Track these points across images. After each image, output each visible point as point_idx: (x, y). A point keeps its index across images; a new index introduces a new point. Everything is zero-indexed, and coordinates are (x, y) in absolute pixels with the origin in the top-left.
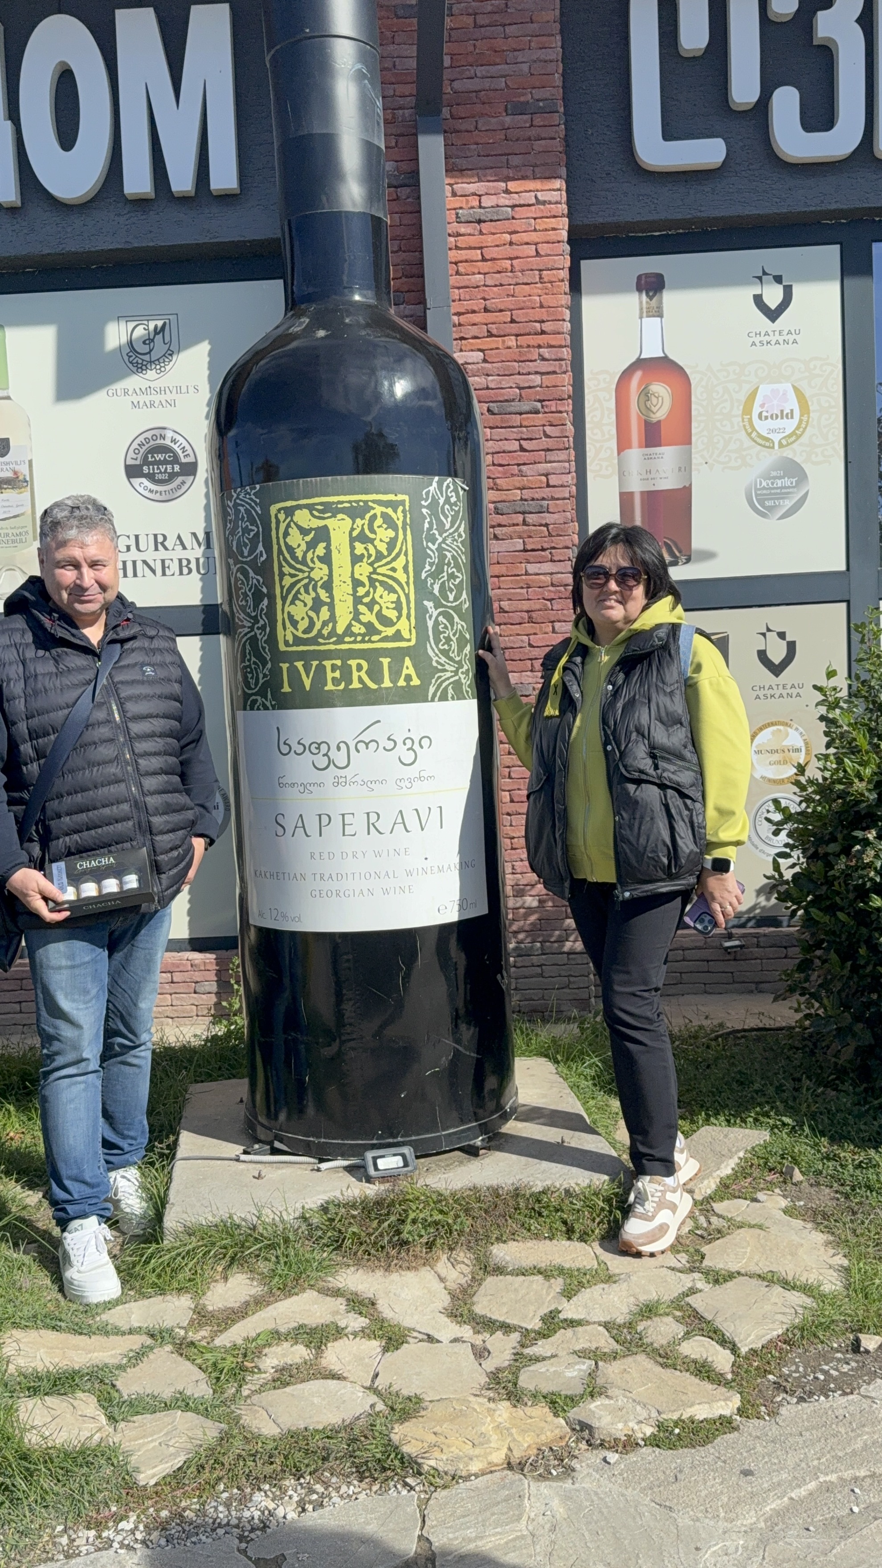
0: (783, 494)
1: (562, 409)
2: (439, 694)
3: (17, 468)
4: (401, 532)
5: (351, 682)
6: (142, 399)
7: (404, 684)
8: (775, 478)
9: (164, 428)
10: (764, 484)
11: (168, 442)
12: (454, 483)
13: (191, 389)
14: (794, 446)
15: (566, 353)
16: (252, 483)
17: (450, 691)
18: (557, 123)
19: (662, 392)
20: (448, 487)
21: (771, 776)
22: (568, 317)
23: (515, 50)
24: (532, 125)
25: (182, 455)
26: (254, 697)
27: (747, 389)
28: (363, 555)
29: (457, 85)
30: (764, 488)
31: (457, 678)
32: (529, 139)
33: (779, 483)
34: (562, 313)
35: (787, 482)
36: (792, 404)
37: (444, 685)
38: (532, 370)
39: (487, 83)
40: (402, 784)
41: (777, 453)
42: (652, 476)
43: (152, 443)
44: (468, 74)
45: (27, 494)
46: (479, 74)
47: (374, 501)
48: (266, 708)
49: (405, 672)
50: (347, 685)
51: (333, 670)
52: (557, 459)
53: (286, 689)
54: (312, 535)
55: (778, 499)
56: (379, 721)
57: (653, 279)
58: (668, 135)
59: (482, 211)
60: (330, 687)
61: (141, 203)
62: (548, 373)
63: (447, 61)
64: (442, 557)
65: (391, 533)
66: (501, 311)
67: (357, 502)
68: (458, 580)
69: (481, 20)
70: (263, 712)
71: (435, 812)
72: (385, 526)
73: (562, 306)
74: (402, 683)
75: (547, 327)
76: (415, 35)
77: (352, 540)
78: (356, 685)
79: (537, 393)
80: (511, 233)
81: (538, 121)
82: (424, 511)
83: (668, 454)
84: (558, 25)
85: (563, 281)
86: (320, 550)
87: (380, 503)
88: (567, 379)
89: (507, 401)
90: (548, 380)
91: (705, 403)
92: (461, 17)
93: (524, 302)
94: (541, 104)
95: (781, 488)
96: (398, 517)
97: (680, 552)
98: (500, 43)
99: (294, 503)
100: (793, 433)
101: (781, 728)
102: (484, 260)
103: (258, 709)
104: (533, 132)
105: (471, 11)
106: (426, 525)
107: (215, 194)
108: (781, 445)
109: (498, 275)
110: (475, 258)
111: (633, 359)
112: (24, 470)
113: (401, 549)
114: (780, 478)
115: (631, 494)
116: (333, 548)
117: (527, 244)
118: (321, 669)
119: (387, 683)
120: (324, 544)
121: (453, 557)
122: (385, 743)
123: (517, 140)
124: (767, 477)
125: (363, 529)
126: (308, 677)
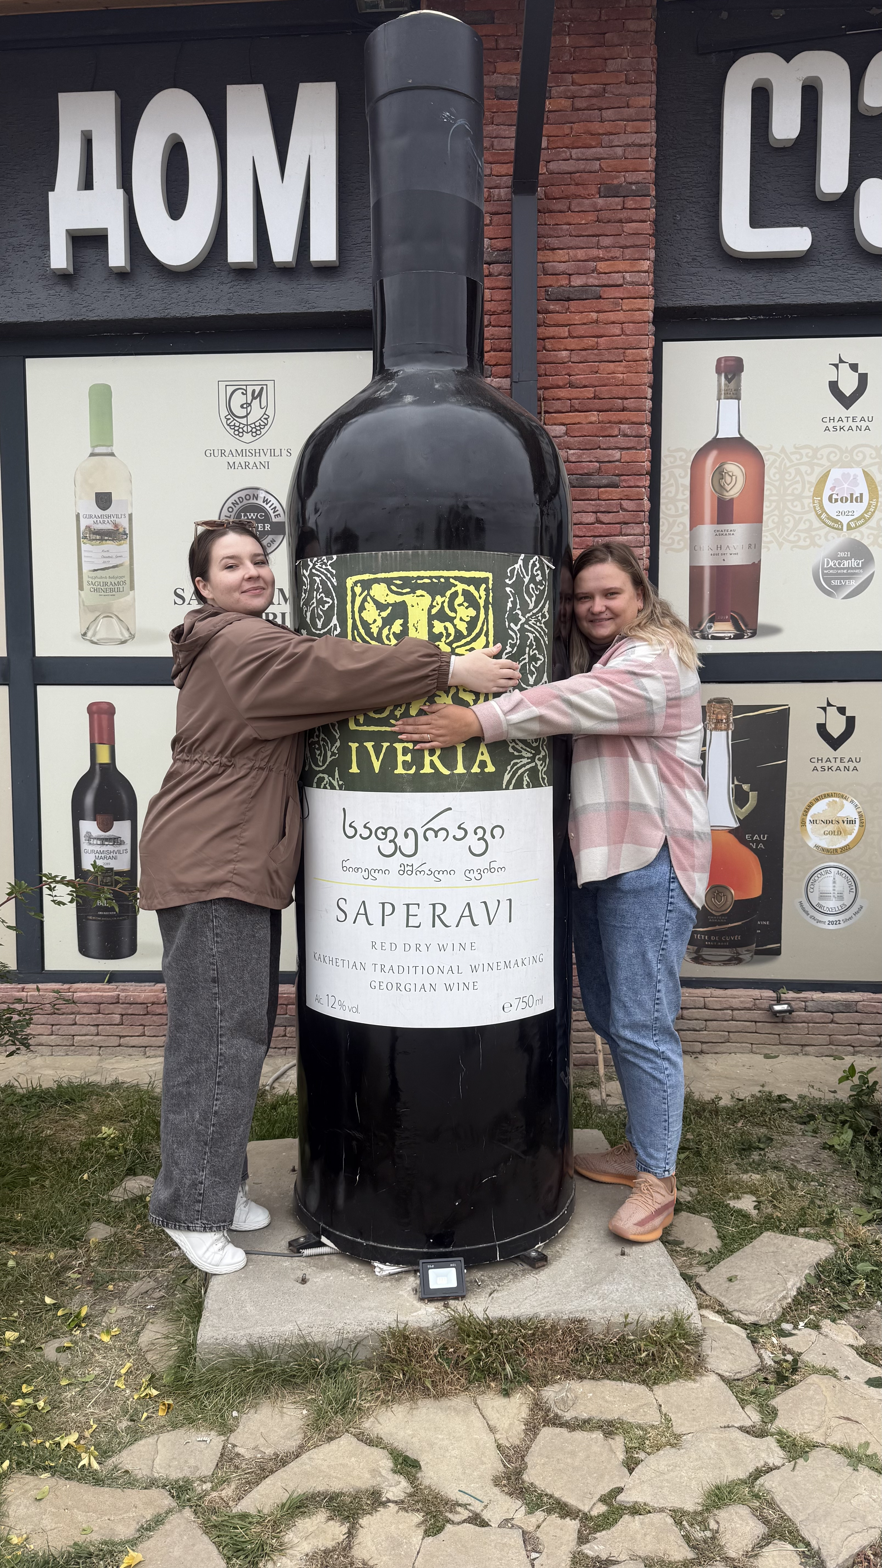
0: (850, 575)
1: (641, 484)
2: (514, 781)
3: (118, 521)
4: (482, 611)
5: (423, 767)
6: (239, 459)
7: (479, 771)
8: (842, 558)
9: (258, 489)
10: (831, 564)
11: (260, 502)
12: (541, 562)
13: (284, 453)
14: (862, 529)
15: (647, 430)
16: (329, 553)
17: (526, 778)
18: (648, 206)
19: (736, 472)
20: (534, 565)
21: (825, 846)
22: (649, 395)
23: (612, 134)
24: (624, 208)
25: (273, 515)
26: (321, 775)
27: (818, 472)
28: (441, 634)
29: (552, 166)
30: (831, 568)
31: (533, 764)
32: (620, 221)
33: (846, 564)
34: (644, 391)
35: (854, 563)
36: (862, 488)
37: (520, 772)
38: (612, 445)
39: (582, 165)
40: (471, 875)
41: (845, 536)
42: (723, 551)
43: (245, 502)
44: (564, 156)
45: (125, 547)
46: (574, 156)
47: (455, 578)
48: (333, 787)
49: (480, 757)
50: (418, 770)
51: (404, 754)
52: (632, 532)
53: (354, 769)
54: (388, 611)
55: (844, 579)
56: (450, 809)
57: (732, 363)
58: (756, 221)
59: (571, 289)
60: (400, 770)
61: (242, 271)
62: (628, 449)
63: (544, 144)
64: (523, 638)
65: (472, 612)
66: (585, 387)
67: (438, 578)
68: (539, 663)
69: (579, 103)
70: (329, 792)
71: (505, 905)
72: (466, 604)
73: (645, 384)
74: (476, 769)
75: (627, 403)
76: (515, 116)
77: (431, 618)
78: (427, 770)
79: (616, 467)
80: (597, 312)
81: (630, 203)
82: (508, 589)
83: (738, 532)
84: (653, 111)
85: (646, 360)
86: (397, 627)
87: (462, 580)
88: (647, 453)
89: (587, 474)
90: (627, 456)
91: (777, 484)
92: (559, 100)
93: (608, 379)
94: (634, 187)
95: (848, 568)
96: (480, 595)
97: (746, 626)
98: (596, 127)
99: (372, 576)
100: (862, 517)
101: (837, 799)
102: (571, 336)
103: (325, 788)
104: (624, 215)
105: (569, 94)
106: (510, 605)
107: (314, 265)
108: (849, 528)
109: (584, 353)
110: (562, 335)
111: (710, 439)
112: (124, 523)
113: (482, 629)
114: (846, 559)
115: (702, 568)
116: (410, 625)
117: (613, 323)
118: (392, 751)
119: (460, 769)
120: (401, 621)
121: (536, 638)
122: (454, 831)
123: (609, 222)
124: (834, 557)
125: (442, 607)
126: (378, 759)
